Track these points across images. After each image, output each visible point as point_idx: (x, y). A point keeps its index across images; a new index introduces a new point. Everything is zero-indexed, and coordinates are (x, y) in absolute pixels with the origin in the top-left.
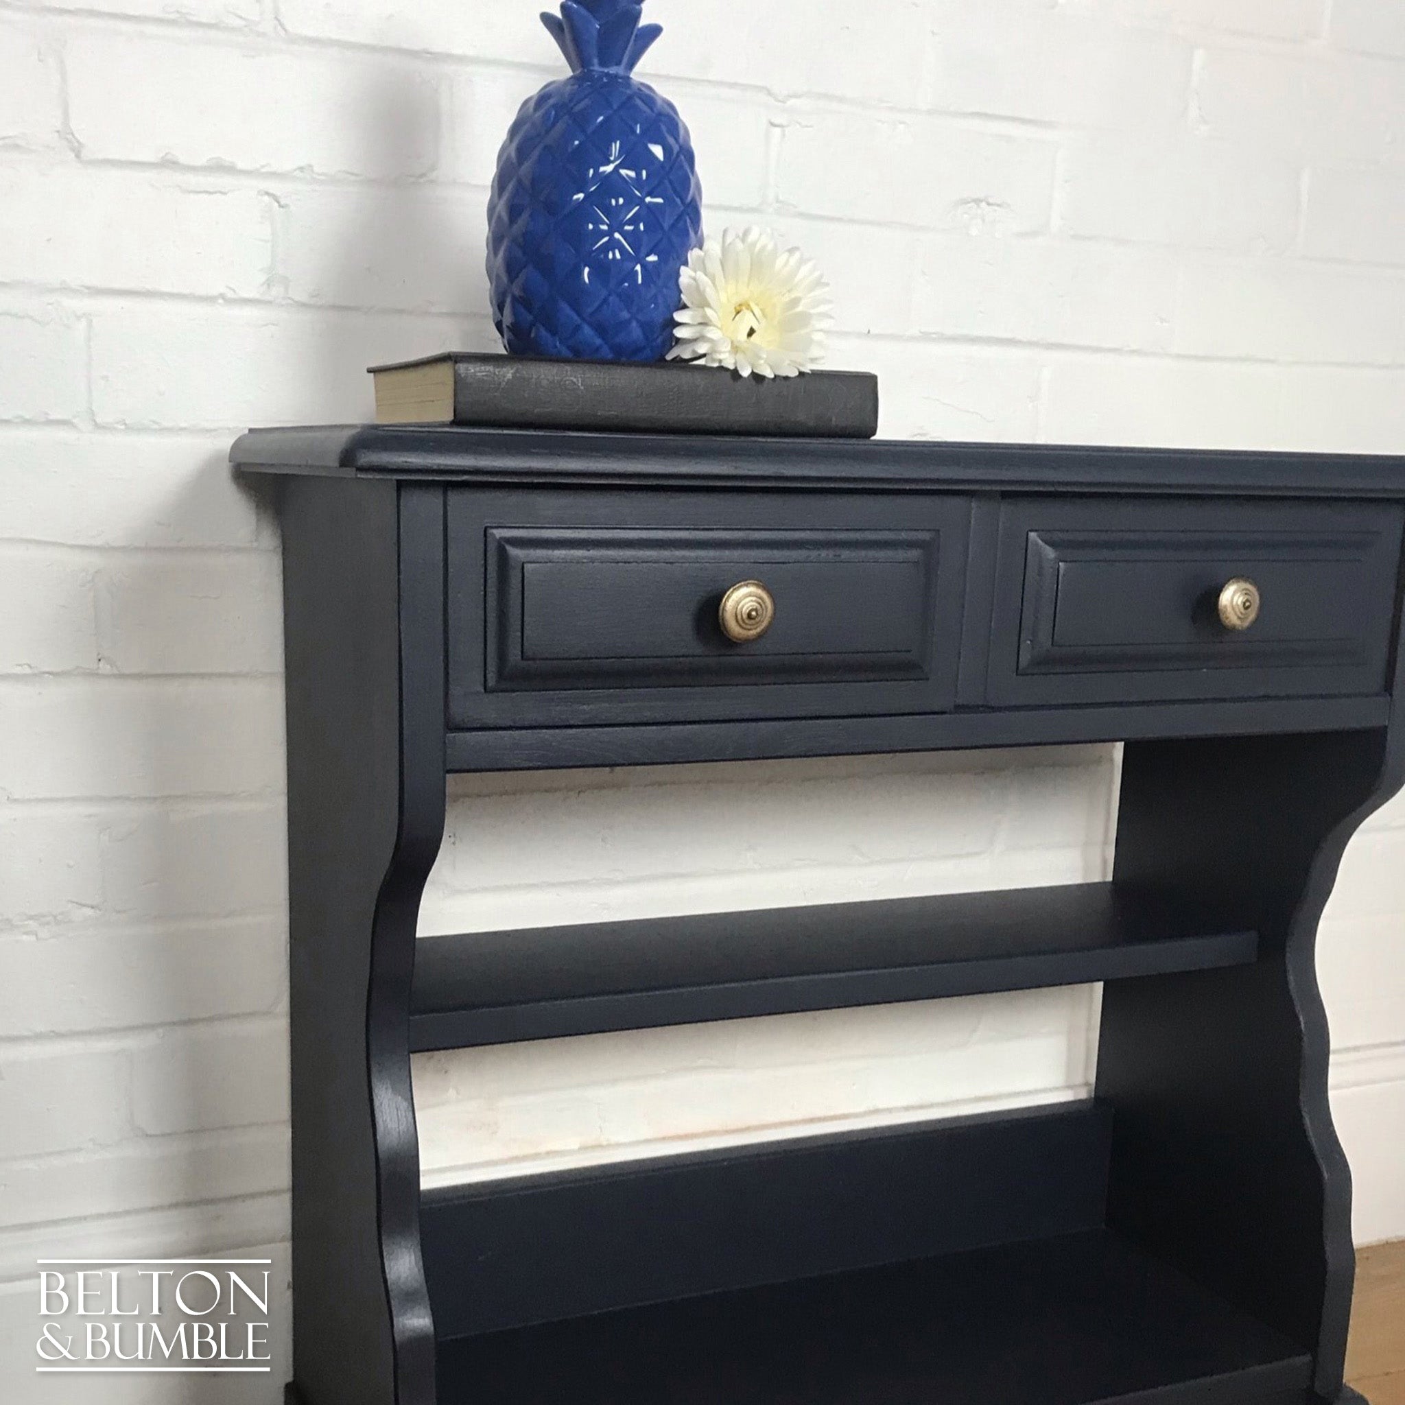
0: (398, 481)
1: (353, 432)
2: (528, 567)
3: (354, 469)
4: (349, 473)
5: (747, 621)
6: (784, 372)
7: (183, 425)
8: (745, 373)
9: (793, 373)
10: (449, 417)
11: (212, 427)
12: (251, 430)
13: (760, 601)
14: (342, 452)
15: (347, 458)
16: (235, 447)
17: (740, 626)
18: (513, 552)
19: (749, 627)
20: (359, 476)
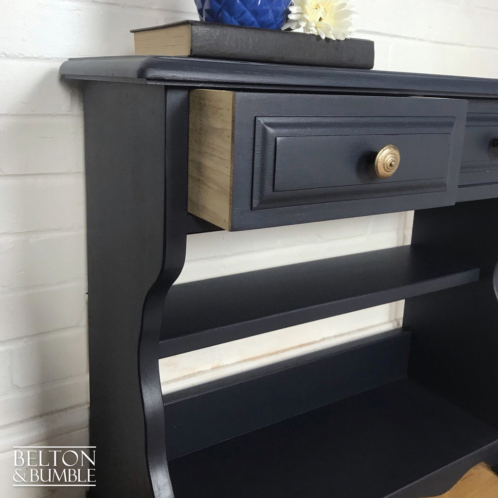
0: (165, 86)
1: (143, 59)
2: (278, 139)
3: (145, 79)
4: (143, 81)
5: (389, 167)
6: (339, 38)
7: (35, 56)
8: (323, 37)
9: (342, 39)
10: (188, 53)
11: (49, 57)
12: (70, 59)
13: (395, 156)
14: (138, 71)
15: (141, 73)
16: (63, 67)
17: (385, 170)
18: (271, 130)
19: (389, 170)
20: (148, 83)
